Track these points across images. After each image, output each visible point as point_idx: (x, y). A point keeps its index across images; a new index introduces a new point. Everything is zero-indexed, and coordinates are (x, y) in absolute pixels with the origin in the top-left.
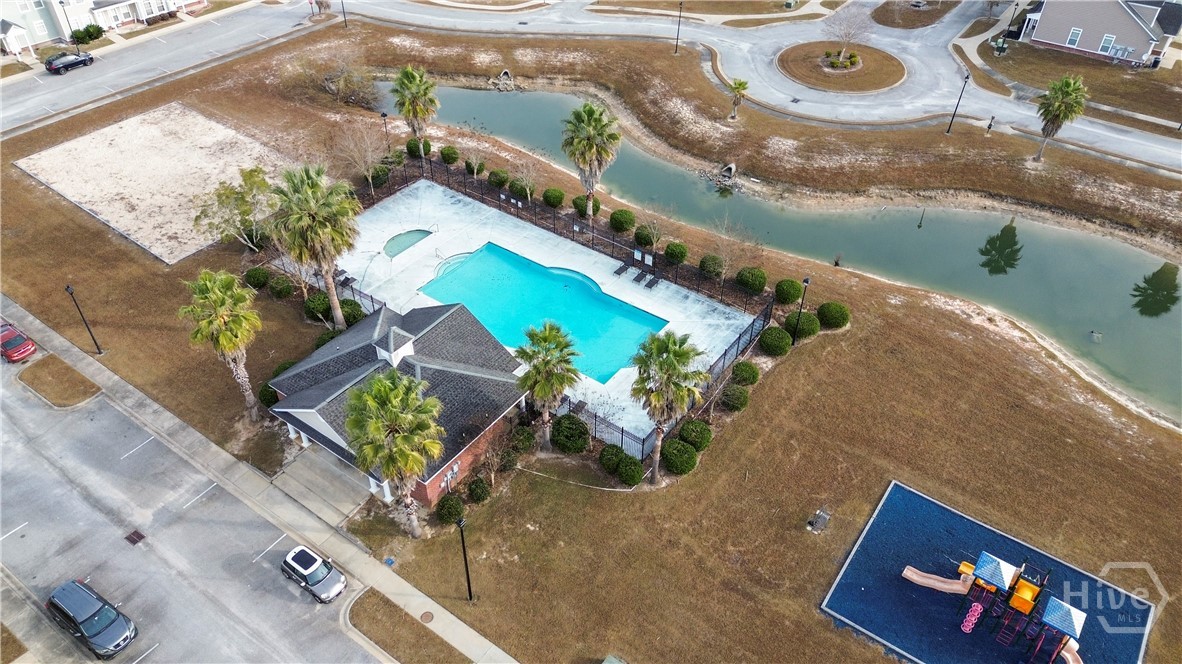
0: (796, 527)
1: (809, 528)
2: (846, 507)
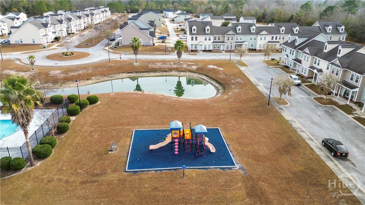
0: (105, 154)
1: (110, 152)
2: (122, 142)
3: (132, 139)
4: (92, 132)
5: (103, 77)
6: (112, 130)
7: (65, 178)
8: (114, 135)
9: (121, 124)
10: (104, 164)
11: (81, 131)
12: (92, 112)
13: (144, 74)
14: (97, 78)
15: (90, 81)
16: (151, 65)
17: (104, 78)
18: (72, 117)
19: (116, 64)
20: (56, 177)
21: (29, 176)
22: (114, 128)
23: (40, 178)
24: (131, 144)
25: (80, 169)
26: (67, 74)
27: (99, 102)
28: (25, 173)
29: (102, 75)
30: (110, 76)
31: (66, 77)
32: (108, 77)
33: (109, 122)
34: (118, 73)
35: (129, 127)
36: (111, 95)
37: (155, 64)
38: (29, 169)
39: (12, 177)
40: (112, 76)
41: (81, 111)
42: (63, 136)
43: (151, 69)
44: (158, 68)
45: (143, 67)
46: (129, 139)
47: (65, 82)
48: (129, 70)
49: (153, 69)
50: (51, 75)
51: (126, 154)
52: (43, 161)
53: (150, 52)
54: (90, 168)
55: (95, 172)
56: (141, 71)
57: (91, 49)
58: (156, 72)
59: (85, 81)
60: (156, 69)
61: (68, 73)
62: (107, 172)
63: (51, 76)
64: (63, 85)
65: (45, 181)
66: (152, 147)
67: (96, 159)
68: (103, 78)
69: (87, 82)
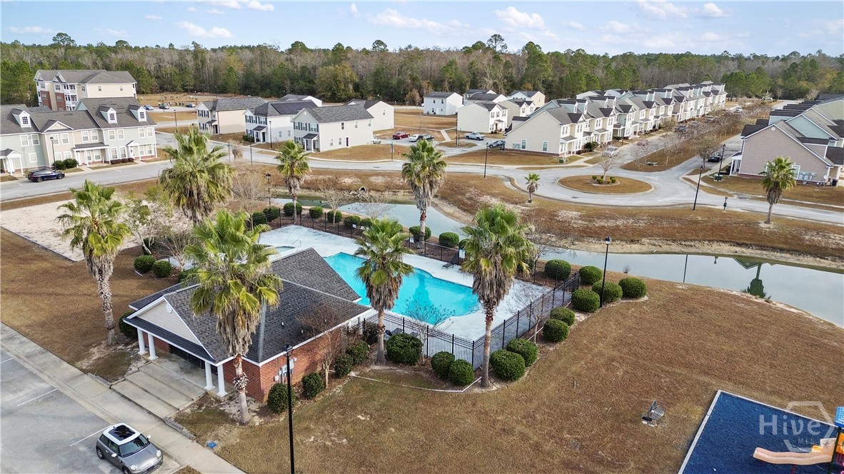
0: (631, 421)
1: (645, 422)
2: (679, 408)
3: (710, 412)
4: (613, 361)
5: (669, 242)
6: (662, 371)
7: (536, 438)
8: (664, 384)
9: (687, 365)
10: (623, 442)
11: (590, 350)
12: (624, 316)
13: (783, 255)
14: (653, 242)
15: (636, 245)
16: (812, 236)
17: (670, 245)
18: (579, 315)
19: (709, 218)
20: (519, 428)
21: (474, 405)
22: (667, 369)
23: (491, 416)
24: (704, 423)
25: (569, 433)
26: (590, 221)
27: (646, 298)
28: (468, 396)
29: (668, 239)
30: (688, 243)
31: (588, 227)
32: (681, 244)
33: (657, 348)
34: (709, 241)
35: (707, 379)
36: (679, 289)
37: (824, 236)
38: (477, 390)
39: (447, 394)
40: (692, 243)
41: (601, 306)
42: (551, 349)
43: (807, 245)
44: (834, 246)
45: (786, 238)
46: (700, 409)
47: (583, 237)
48: (740, 238)
49: (816, 246)
50: (559, 219)
51: (683, 442)
52: (504, 385)
53: (818, 202)
54: (590, 440)
55: (600, 452)
56: (776, 245)
57: (655, 176)
58: (821, 258)
59: (624, 243)
60: (826, 248)
61: (594, 221)
62: (628, 466)
63: (559, 221)
64: (577, 243)
65: (498, 426)
66: (761, 454)
67: (608, 423)
68: (667, 244)
69: (629, 246)
